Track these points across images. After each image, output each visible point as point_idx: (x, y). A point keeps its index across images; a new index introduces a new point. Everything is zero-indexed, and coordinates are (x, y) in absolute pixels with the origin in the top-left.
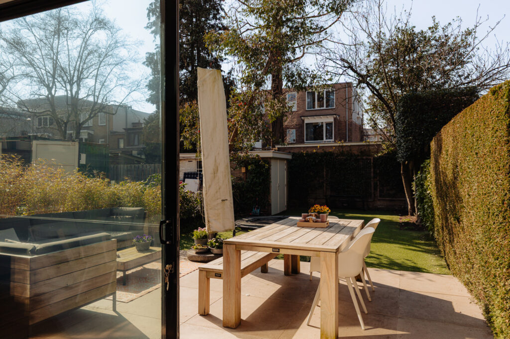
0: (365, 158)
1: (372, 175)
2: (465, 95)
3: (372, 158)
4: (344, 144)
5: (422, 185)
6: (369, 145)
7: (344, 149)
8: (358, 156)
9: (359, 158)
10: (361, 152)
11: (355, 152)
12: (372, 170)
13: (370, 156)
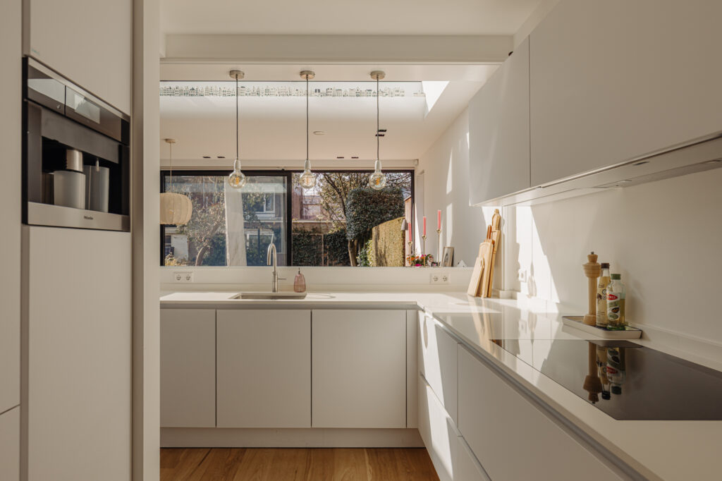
0: (316, 234)
1: (323, 250)
2: (395, 193)
3: (322, 235)
4: (299, 222)
5: (366, 259)
6: (320, 223)
7: (298, 226)
8: (311, 233)
9: (312, 234)
10: (313, 229)
11: (308, 229)
12: (323, 246)
13: (321, 233)
